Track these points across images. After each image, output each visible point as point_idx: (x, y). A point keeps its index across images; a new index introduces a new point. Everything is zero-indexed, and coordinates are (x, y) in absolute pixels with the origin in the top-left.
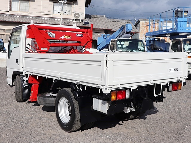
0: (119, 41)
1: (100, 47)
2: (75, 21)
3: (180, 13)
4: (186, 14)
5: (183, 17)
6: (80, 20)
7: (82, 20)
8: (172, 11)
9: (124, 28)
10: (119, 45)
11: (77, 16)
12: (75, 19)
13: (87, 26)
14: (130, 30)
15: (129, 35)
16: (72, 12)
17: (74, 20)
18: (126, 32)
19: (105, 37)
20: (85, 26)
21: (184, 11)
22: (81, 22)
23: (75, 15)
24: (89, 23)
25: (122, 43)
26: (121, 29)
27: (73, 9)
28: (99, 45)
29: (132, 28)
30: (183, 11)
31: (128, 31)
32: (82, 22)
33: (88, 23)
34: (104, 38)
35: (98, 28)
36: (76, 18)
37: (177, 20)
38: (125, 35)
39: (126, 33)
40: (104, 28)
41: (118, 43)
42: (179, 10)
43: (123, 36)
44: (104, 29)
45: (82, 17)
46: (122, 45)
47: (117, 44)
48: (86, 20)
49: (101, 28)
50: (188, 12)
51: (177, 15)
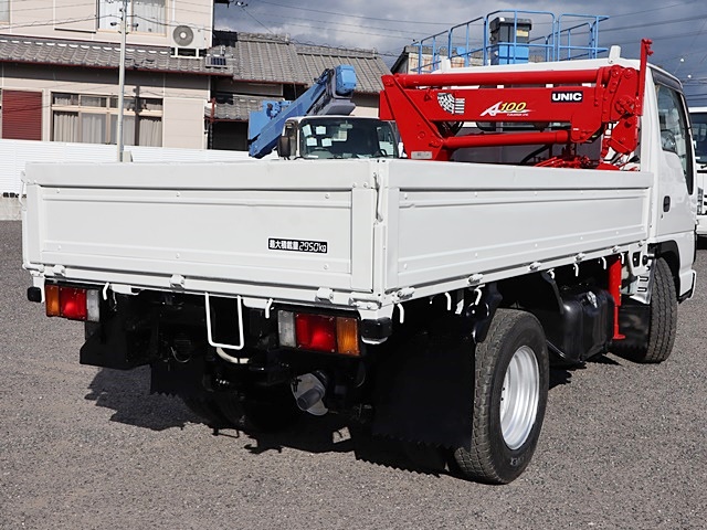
0: (308, 126)
1: (258, 146)
2: (176, 56)
3: (504, 29)
4: (525, 34)
5: (515, 44)
6: (194, 50)
7: (203, 52)
8: (482, 22)
9: (329, 81)
10: (309, 137)
11: (183, 35)
12: (177, 47)
13: (217, 72)
14: (349, 87)
15: (347, 103)
16: (168, 23)
17: (173, 49)
18: (337, 93)
19: (273, 112)
20: (212, 70)
21: (518, 25)
22: (197, 57)
23: (176, 33)
24: (229, 60)
25: (321, 130)
26: (321, 84)
27: (171, 12)
28: (255, 139)
29: (355, 81)
30: (513, 25)
31: (342, 91)
32: (201, 58)
33: (223, 62)
34: (269, 114)
35: (258, 78)
36: (179, 44)
37: (496, 53)
38: (332, 104)
39: (335, 96)
40: (280, 80)
41: (307, 130)
42: (502, 20)
43: (327, 108)
44: (280, 84)
45: (203, 40)
46: (319, 138)
47: (302, 134)
48: (218, 52)
49: (270, 79)
50: (530, 26)
51: (496, 35)
